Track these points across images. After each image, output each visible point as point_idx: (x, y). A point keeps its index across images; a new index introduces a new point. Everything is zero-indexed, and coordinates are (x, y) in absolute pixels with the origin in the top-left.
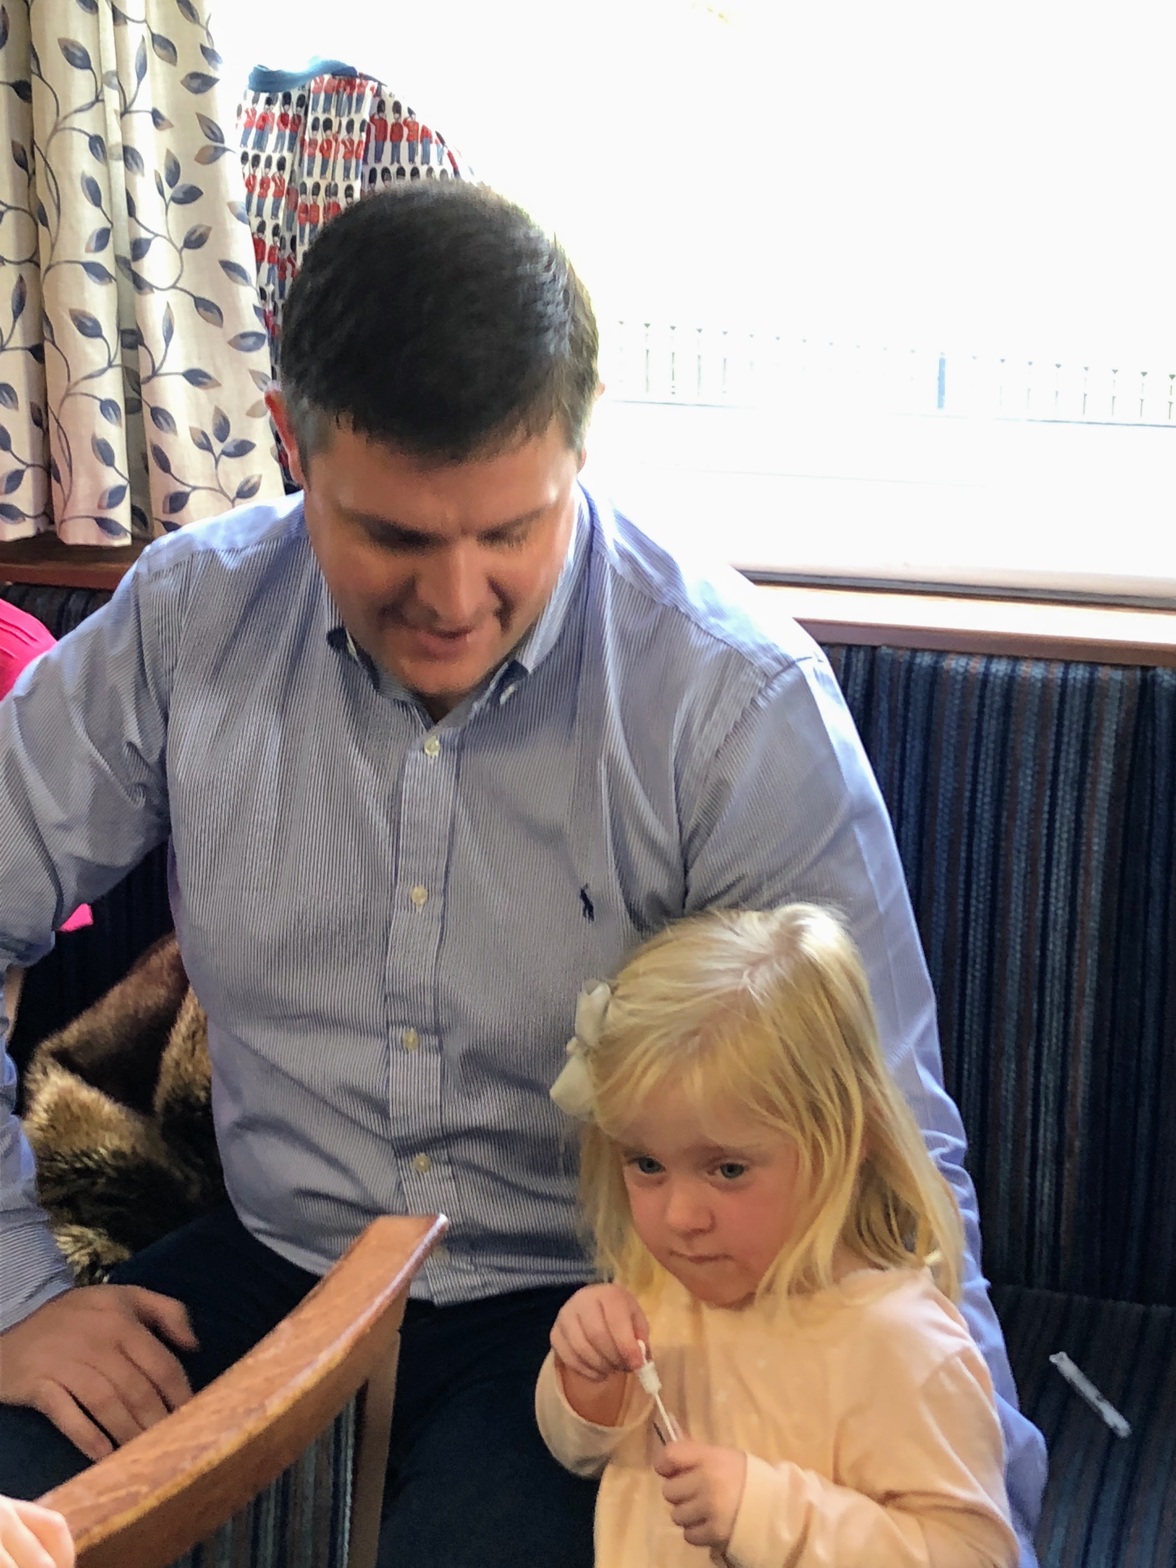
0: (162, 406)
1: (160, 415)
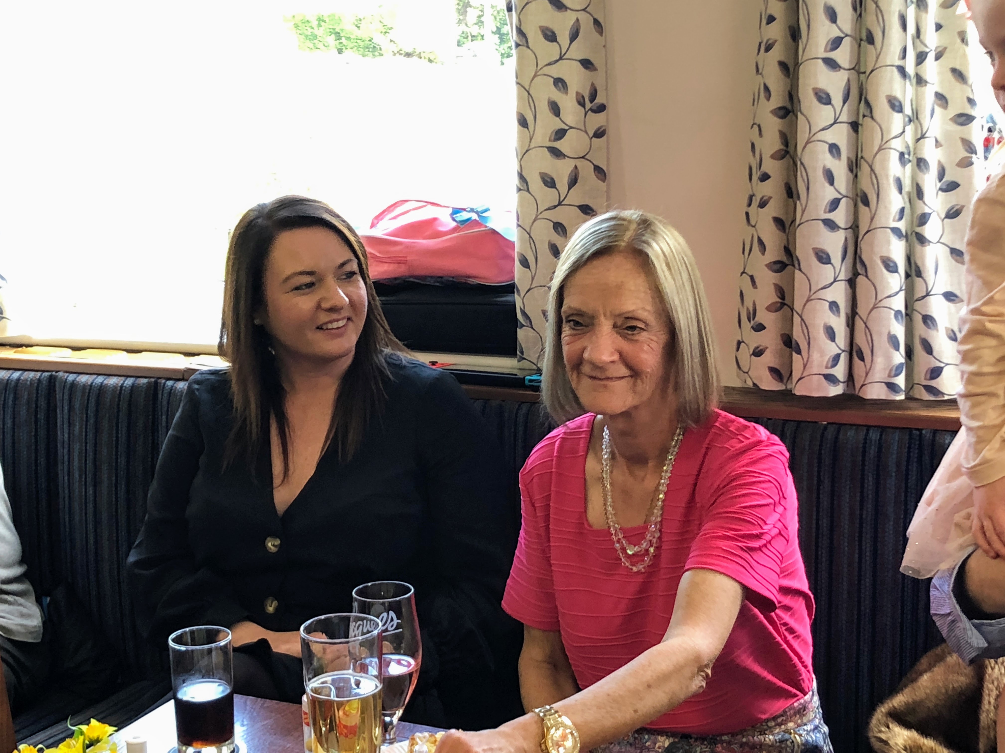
0: (930, 314)
1: (928, 320)
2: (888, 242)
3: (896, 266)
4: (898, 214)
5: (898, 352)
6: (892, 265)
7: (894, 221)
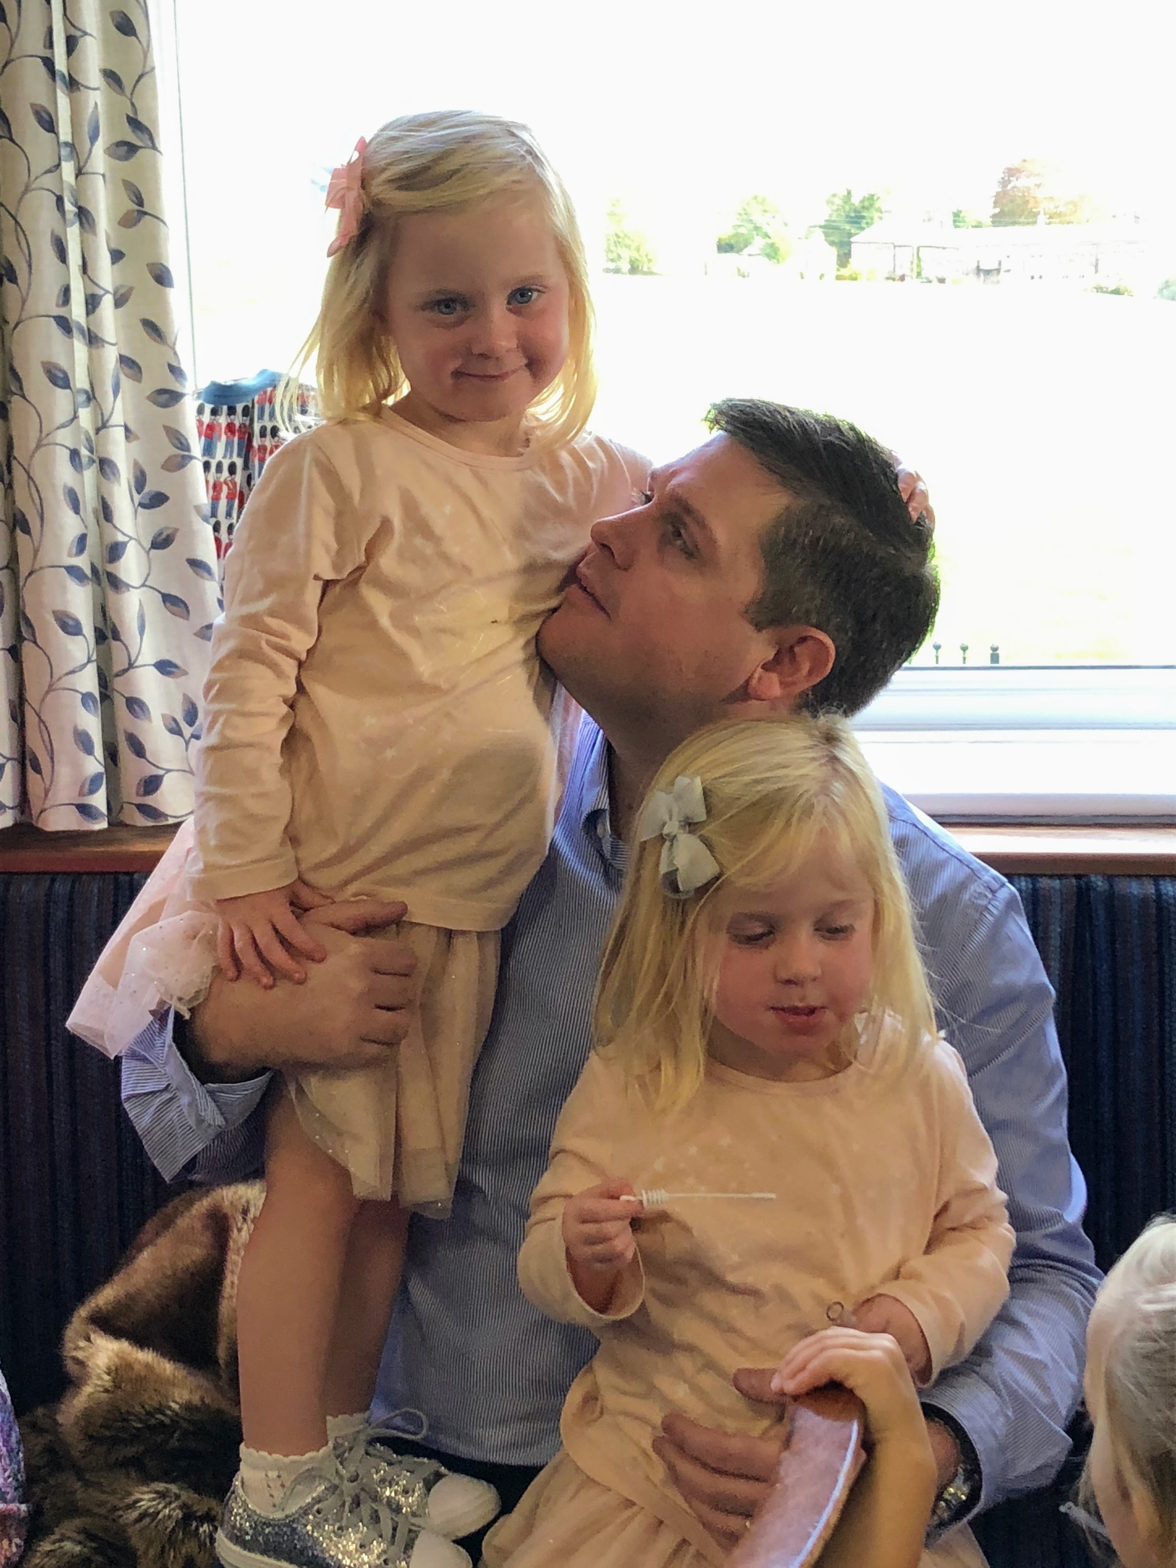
0: (135, 695)
1: (134, 705)
2: (64, 589)
3: (78, 624)
4: (75, 544)
5: (92, 757)
6: (71, 622)
7: (70, 555)
